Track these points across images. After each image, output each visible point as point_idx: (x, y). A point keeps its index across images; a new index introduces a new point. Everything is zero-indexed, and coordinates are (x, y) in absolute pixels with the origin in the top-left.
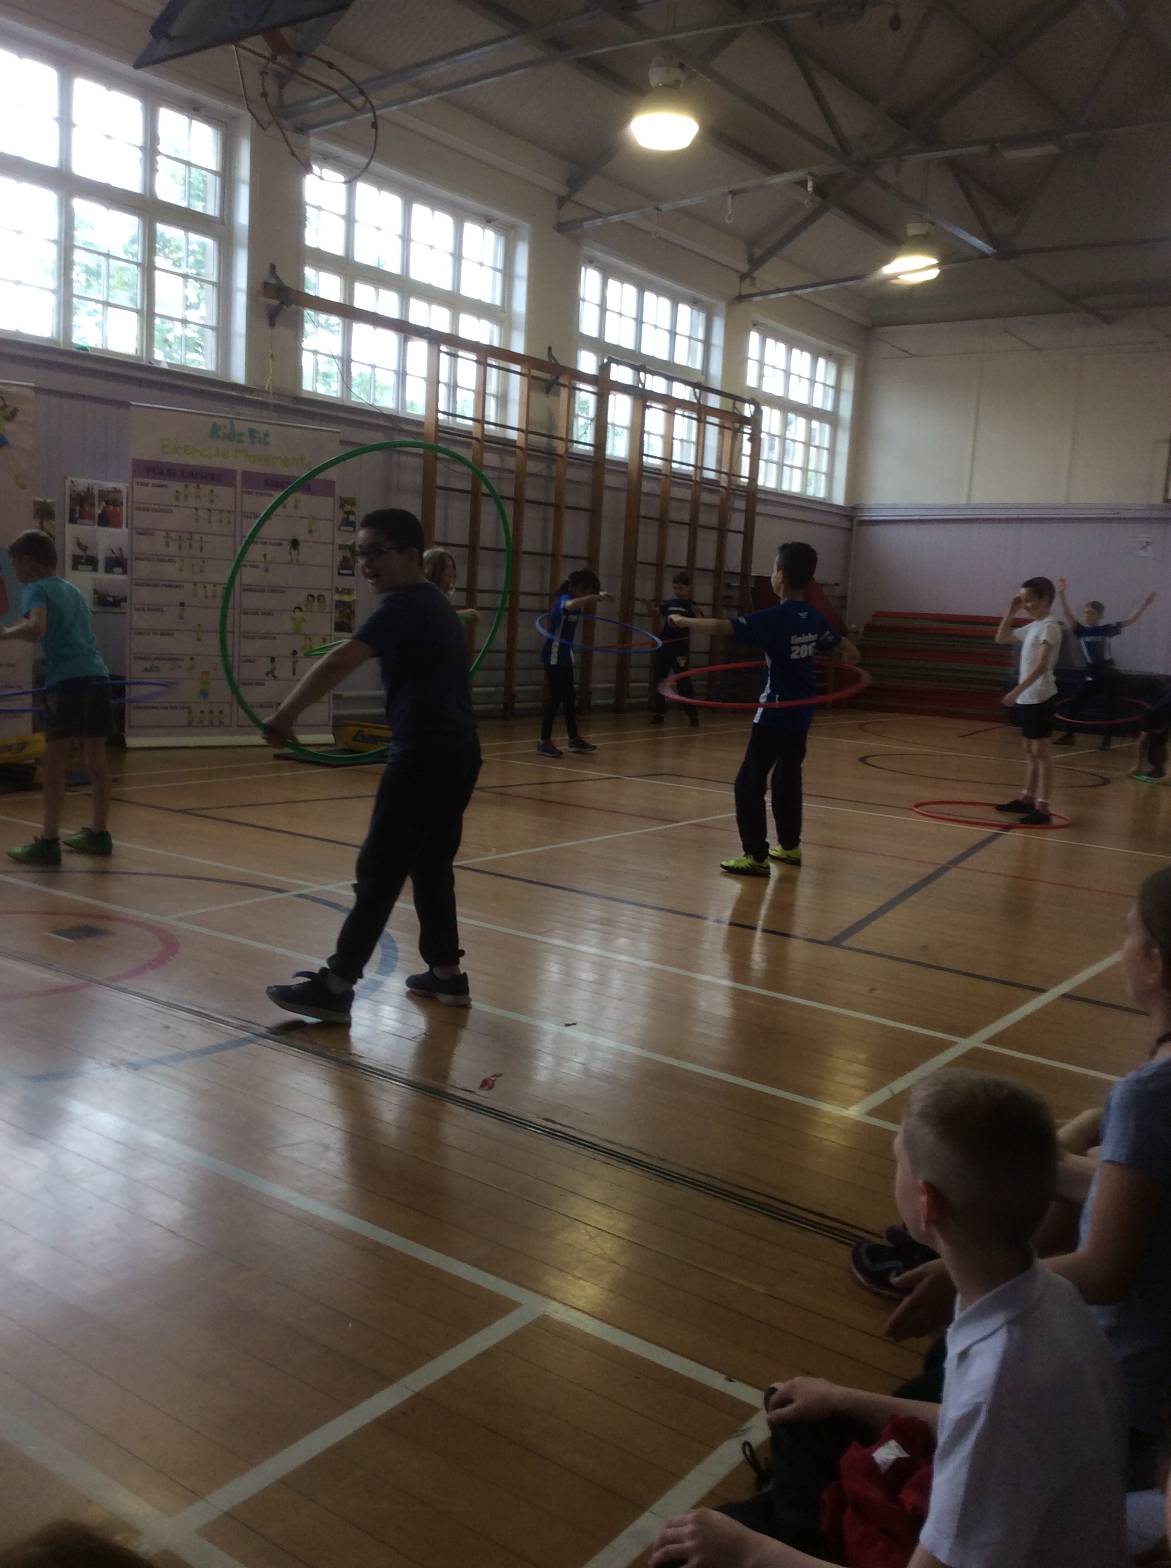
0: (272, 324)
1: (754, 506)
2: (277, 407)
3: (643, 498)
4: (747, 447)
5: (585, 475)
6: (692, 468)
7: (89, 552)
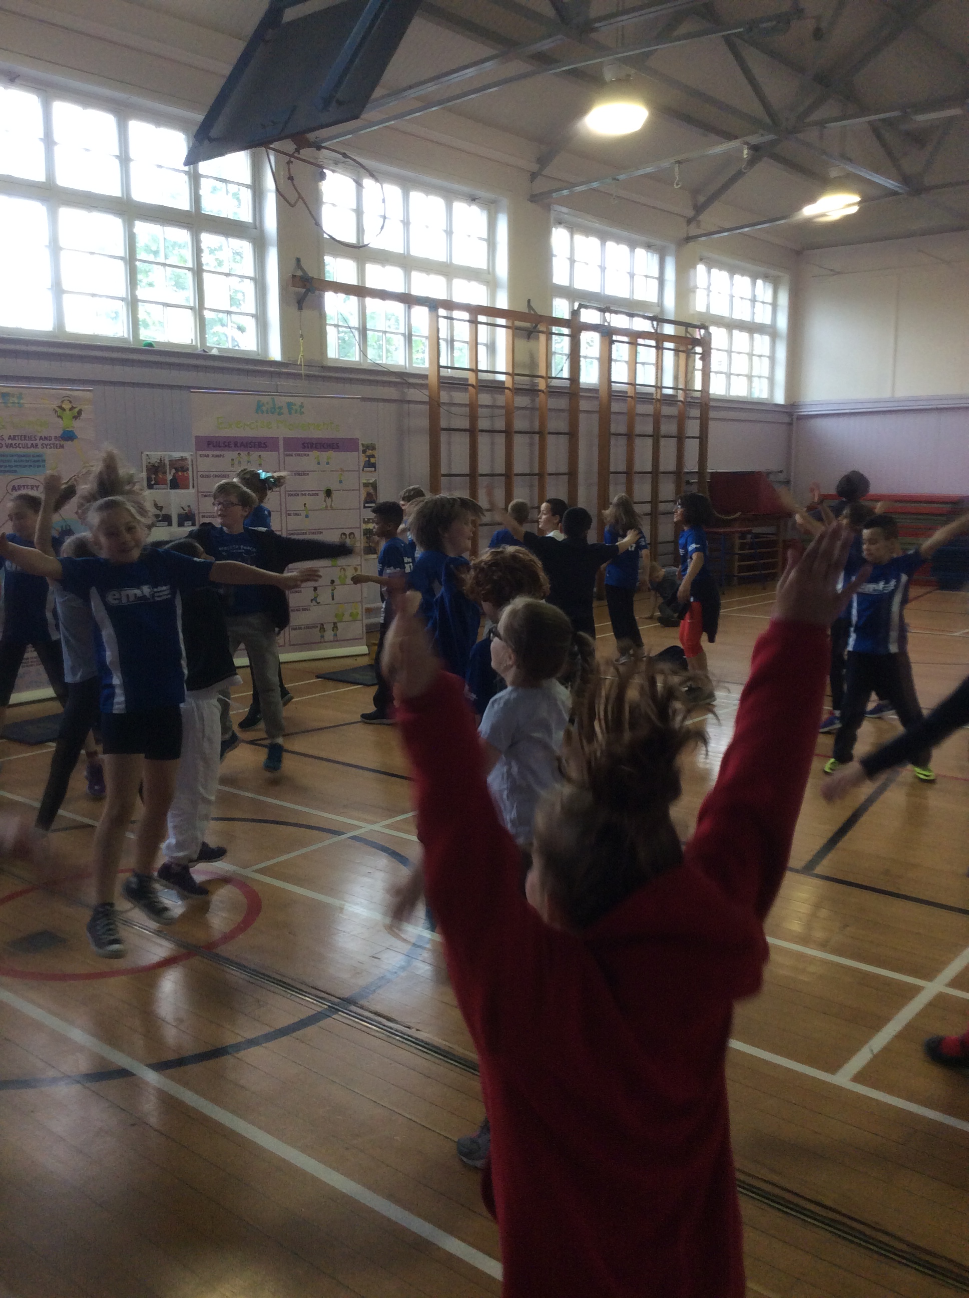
0: (300, 308)
1: (707, 414)
2: (308, 377)
3: (613, 416)
4: (699, 364)
5: (563, 403)
6: (654, 389)
7: (164, 512)
